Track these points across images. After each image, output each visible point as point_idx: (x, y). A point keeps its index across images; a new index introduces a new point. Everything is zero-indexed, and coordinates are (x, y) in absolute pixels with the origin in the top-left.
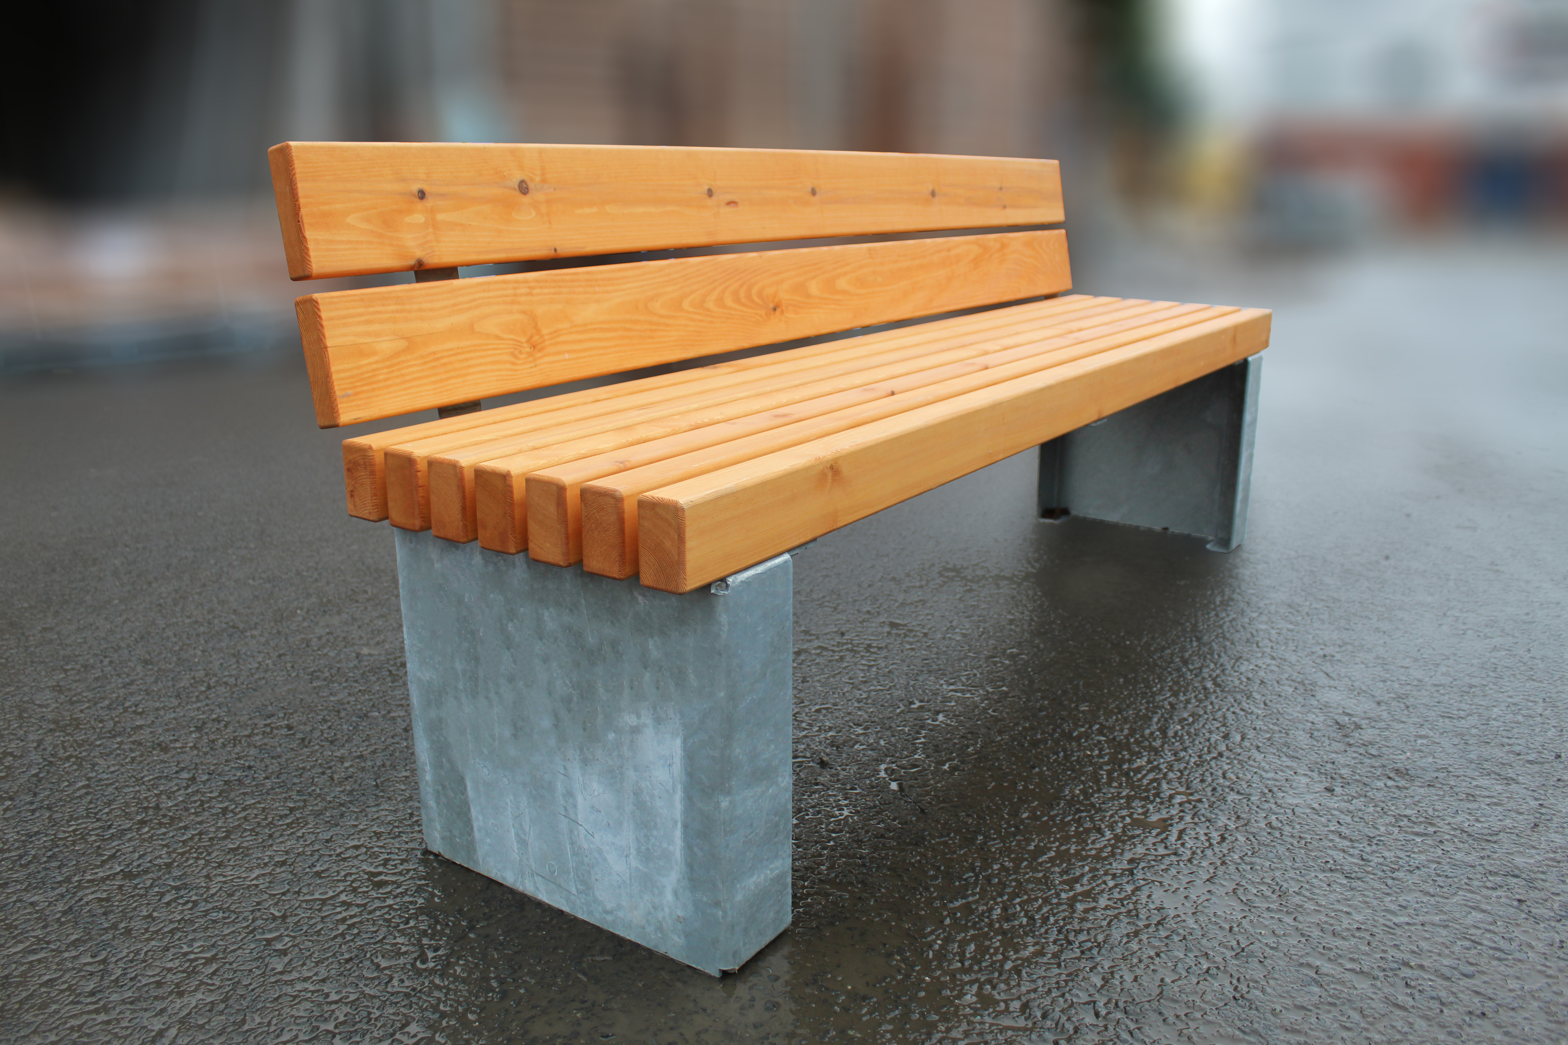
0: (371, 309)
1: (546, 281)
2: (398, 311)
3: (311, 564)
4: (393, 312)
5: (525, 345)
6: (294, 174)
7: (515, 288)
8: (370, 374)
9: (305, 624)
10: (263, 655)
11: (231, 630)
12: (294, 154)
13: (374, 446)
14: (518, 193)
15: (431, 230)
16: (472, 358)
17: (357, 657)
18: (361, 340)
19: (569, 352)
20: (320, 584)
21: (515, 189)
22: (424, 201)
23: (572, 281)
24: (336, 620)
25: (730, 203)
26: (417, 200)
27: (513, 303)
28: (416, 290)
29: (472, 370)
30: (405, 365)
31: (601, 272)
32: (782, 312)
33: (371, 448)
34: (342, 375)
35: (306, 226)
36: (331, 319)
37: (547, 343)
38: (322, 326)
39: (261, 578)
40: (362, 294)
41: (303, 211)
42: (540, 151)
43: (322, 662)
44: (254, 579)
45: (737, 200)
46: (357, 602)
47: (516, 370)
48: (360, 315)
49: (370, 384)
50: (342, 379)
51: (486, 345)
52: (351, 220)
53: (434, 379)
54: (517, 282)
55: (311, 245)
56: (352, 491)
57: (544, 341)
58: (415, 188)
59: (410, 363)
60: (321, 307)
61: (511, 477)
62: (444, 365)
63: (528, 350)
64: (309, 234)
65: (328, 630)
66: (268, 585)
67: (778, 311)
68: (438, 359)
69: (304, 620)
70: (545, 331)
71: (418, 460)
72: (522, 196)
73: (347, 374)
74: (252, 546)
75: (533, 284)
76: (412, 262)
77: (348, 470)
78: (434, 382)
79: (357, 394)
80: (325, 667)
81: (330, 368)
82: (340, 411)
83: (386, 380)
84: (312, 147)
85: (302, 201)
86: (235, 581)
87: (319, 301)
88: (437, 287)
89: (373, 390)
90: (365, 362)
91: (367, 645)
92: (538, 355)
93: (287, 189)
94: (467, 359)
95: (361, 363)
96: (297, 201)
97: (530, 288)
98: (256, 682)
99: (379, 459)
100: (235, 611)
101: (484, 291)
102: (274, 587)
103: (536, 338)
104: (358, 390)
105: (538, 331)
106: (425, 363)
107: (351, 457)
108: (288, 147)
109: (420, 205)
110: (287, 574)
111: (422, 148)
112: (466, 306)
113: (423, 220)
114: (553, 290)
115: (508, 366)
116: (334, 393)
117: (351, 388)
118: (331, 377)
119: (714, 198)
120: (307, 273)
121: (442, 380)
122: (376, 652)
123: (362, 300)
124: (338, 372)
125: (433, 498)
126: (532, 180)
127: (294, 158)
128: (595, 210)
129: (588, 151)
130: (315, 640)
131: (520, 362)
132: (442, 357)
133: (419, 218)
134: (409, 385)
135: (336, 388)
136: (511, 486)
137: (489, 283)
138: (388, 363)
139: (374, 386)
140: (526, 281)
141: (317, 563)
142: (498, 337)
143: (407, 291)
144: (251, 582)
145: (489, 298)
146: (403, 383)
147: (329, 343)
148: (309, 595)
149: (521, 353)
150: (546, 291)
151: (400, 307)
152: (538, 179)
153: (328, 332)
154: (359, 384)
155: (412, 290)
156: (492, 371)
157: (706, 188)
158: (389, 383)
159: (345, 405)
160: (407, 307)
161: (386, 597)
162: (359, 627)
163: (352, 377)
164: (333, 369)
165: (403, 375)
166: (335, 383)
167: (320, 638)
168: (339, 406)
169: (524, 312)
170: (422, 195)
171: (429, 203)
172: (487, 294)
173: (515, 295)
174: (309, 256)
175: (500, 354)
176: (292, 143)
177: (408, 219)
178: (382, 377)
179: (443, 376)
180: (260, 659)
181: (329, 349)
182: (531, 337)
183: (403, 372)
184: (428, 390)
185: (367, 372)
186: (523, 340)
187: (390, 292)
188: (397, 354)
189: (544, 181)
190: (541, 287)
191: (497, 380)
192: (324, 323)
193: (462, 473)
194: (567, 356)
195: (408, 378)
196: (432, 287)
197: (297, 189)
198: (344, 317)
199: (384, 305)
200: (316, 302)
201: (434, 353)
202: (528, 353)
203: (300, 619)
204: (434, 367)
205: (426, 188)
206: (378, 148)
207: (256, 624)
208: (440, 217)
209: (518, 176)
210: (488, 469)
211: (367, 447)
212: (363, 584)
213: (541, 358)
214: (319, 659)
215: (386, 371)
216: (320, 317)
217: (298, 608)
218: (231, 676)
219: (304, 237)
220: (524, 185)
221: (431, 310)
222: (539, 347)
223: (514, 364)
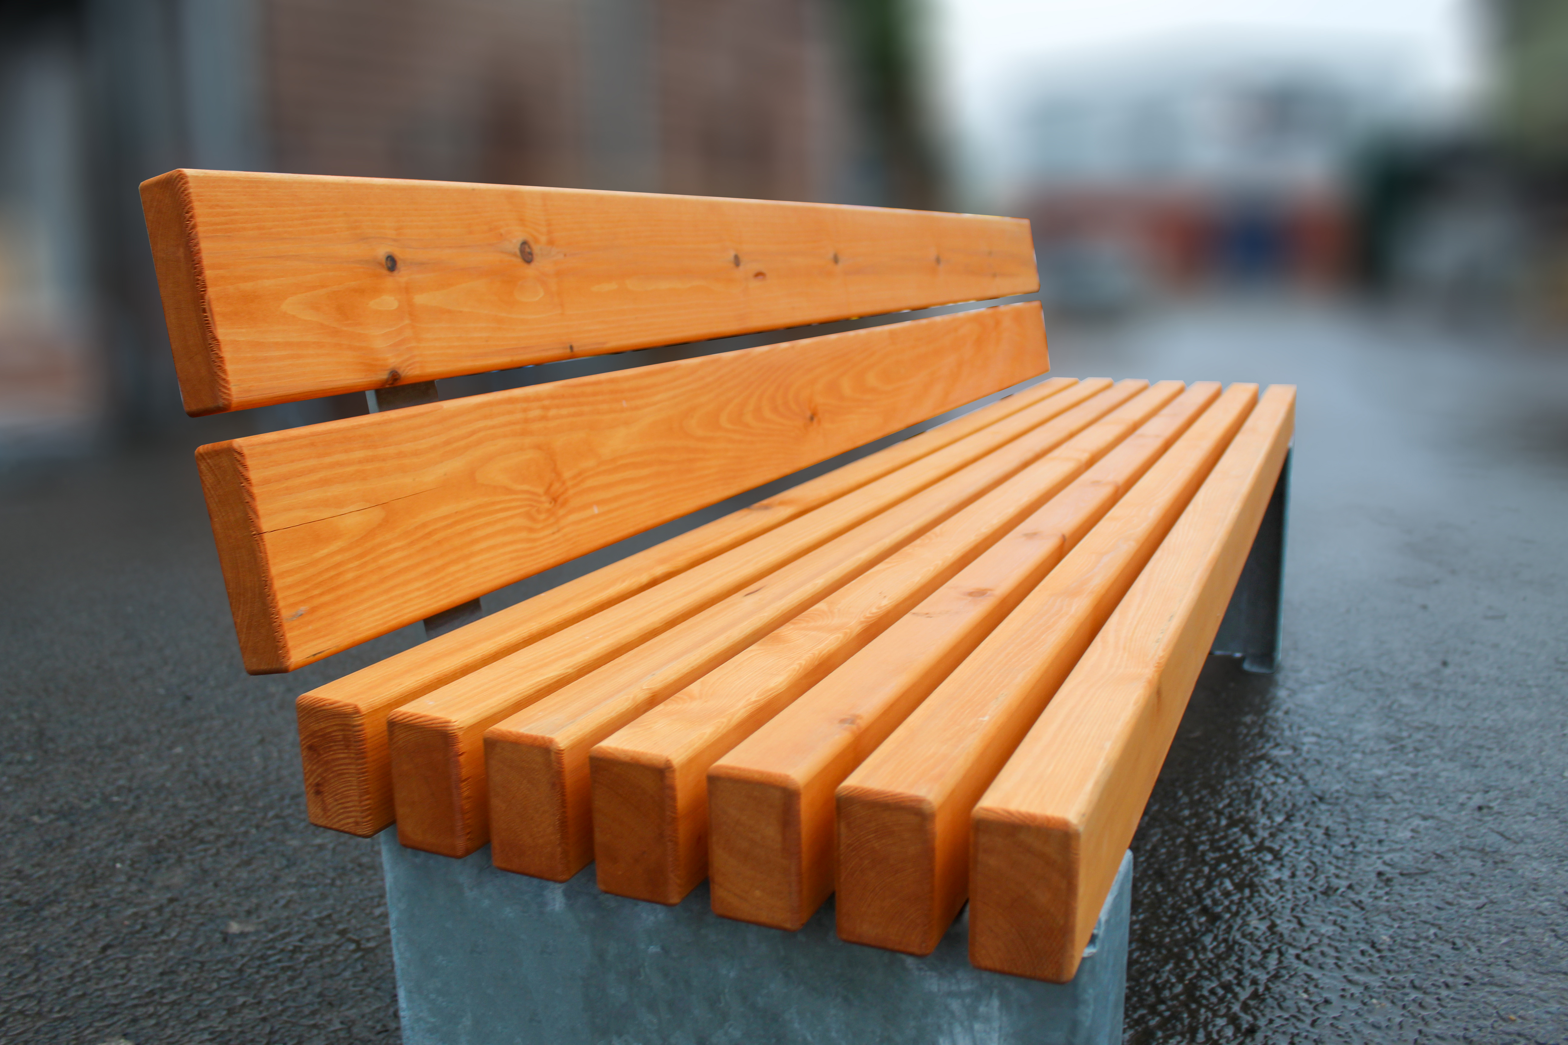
0: (328, 460)
1: (563, 396)
2: (368, 460)
3: (121, 782)
4: (360, 462)
5: (544, 499)
6: (194, 227)
7: (525, 410)
8: (332, 573)
9: (133, 887)
10: (75, 950)
11: (17, 908)
12: (193, 189)
13: (363, 706)
14: (518, 261)
15: (407, 322)
16: (475, 528)
17: (225, 940)
18: (315, 515)
19: (598, 503)
20: (142, 815)
21: (515, 255)
22: (396, 273)
23: (595, 394)
24: (178, 877)
25: (759, 275)
26: (385, 272)
27: (524, 433)
28: (391, 421)
29: (477, 547)
30: (384, 550)
31: (627, 379)
32: (819, 422)
33: (357, 711)
34: (289, 580)
35: (217, 318)
36: (266, 481)
37: (571, 492)
38: (251, 495)
39: (51, 811)
40: (313, 435)
41: (212, 292)
42: (544, 196)
43: (171, 953)
44: (39, 813)
45: (764, 270)
46: (202, 841)
47: (535, 540)
48: (312, 470)
49: (333, 589)
50: (289, 587)
51: (493, 503)
52: (288, 306)
53: (426, 568)
54: (527, 399)
55: (227, 353)
56: (318, 785)
57: (566, 490)
58: (382, 252)
59: (391, 547)
60: (249, 462)
61: (674, 771)
62: (439, 543)
63: (547, 505)
64: (224, 332)
65: (169, 895)
66: (63, 823)
67: (816, 420)
68: (430, 534)
69: (130, 879)
70: (567, 474)
71: (460, 733)
72: (526, 265)
73: (298, 577)
74: (29, 758)
75: (546, 403)
76: (384, 376)
77: (311, 748)
78: (426, 575)
79: (313, 610)
80: (179, 963)
81: (267, 570)
82: (290, 644)
83: (357, 579)
84: (223, 179)
85: (209, 274)
86: (12, 820)
87: (246, 451)
88: (421, 415)
89: (338, 600)
90: (325, 551)
91: (233, 917)
92: (561, 512)
93: (181, 253)
94: (469, 531)
95: (317, 555)
96: (201, 273)
97: (545, 408)
98: (73, 1005)
99: (372, 730)
100: (19, 871)
101: (485, 417)
102: (73, 824)
103: (556, 486)
104: (316, 602)
105: (558, 474)
106: (412, 543)
107: (316, 727)
108: (182, 177)
109: (390, 281)
110: (88, 800)
111: (388, 187)
112: (462, 443)
113: (395, 305)
114: (573, 410)
115: (524, 535)
116: (278, 613)
117: (303, 602)
118: (271, 586)
119: (741, 267)
120: (221, 403)
121: (437, 570)
122: (250, 928)
123: (313, 444)
124: (282, 575)
125: (497, 804)
126: (537, 241)
127: (193, 197)
128: (613, 286)
129: (601, 199)
130: (153, 914)
131: (539, 526)
132: (435, 531)
133: (389, 302)
134: (391, 583)
135: (281, 604)
136: (672, 788)
137: (490, 404)
138: (358, 551)
139: (340, 592)
140: (538, 398)
141: (131, 779)
142: (508, 491)
143: (379, 424)
144: (36, 818)
145: (493, 427)
146: (383, 581)
147: (265, 524)
148: (129, 837)
149: (539, 511)
150: (564, 411)
151: (369, 453)
152: (543, 239)
153: (262, 507)
154: (316, 592)
155: (385, 422)
156: (505, 544)
157: (732, 253)
158: (362, 583)
159: (296, 633)
160: (381, 451)
161: (243, 829)
162: (216, 885)
163: (305, 581)
164: (274, 570)
165: (381, 568)
166: (279, 596)
167: (160, 909)
168: (288, 635)
169: (538, 447)
170: (392, 264)
171: (402, 276)
172: (489, 423)
173: (526, 421)
174: (225, 372)
175: (512, 517)
176: (188, 172)
177: (374, 304)
178: (350, 576)
179: (439, 563)
180: (73, 959)
181: (266, 536)
182: (551, 485)
183: (382, 562)
184: (418, 589)
185: (328, 570)
186: (541, 490)
187: (353, 428)
188: (370, 533)
189: (551, 242)
190: (558, 407)
191: (512, 559)
192: (255, 490)
193: (560, 762)
194: (596, 510)
195: (389, 571)
196: (414, 416)
197: (199, 252)
198: (286, 477)
199: (346, 451)
200: (240, 454)
201: (424, 525)
202: (548, 510)
203: (123, 878)
204: (425, 549)
205: (398, 253)
206: (325, 185)
207: (56, 893)
208: (420, 299)
209: (518, 236)
210: (622, 757)
211: (350, 710)
212: (204, 810)
213: (565, 516)
214: (167, 950)
215: (357, 563)
216: (247, 480)
217: (115, 860)
218: (30, 996)
219: (215, 338)
220: (528, 250)
221: (416, 453)
222: (560, 500)
223: (531, 530)
